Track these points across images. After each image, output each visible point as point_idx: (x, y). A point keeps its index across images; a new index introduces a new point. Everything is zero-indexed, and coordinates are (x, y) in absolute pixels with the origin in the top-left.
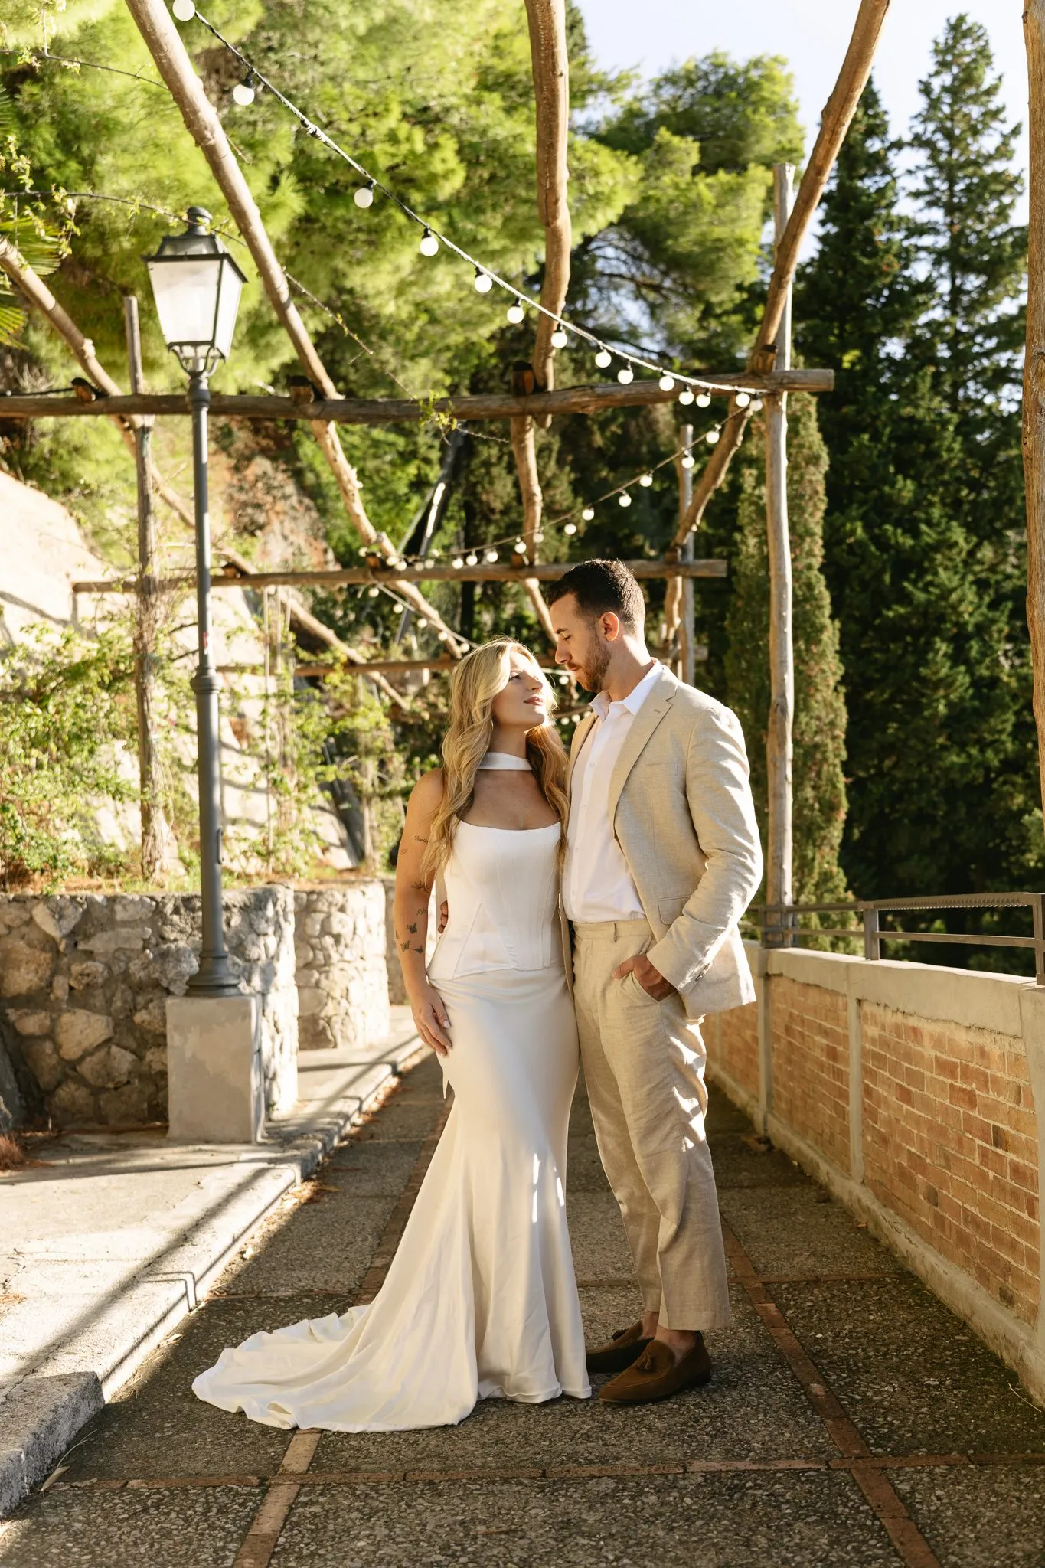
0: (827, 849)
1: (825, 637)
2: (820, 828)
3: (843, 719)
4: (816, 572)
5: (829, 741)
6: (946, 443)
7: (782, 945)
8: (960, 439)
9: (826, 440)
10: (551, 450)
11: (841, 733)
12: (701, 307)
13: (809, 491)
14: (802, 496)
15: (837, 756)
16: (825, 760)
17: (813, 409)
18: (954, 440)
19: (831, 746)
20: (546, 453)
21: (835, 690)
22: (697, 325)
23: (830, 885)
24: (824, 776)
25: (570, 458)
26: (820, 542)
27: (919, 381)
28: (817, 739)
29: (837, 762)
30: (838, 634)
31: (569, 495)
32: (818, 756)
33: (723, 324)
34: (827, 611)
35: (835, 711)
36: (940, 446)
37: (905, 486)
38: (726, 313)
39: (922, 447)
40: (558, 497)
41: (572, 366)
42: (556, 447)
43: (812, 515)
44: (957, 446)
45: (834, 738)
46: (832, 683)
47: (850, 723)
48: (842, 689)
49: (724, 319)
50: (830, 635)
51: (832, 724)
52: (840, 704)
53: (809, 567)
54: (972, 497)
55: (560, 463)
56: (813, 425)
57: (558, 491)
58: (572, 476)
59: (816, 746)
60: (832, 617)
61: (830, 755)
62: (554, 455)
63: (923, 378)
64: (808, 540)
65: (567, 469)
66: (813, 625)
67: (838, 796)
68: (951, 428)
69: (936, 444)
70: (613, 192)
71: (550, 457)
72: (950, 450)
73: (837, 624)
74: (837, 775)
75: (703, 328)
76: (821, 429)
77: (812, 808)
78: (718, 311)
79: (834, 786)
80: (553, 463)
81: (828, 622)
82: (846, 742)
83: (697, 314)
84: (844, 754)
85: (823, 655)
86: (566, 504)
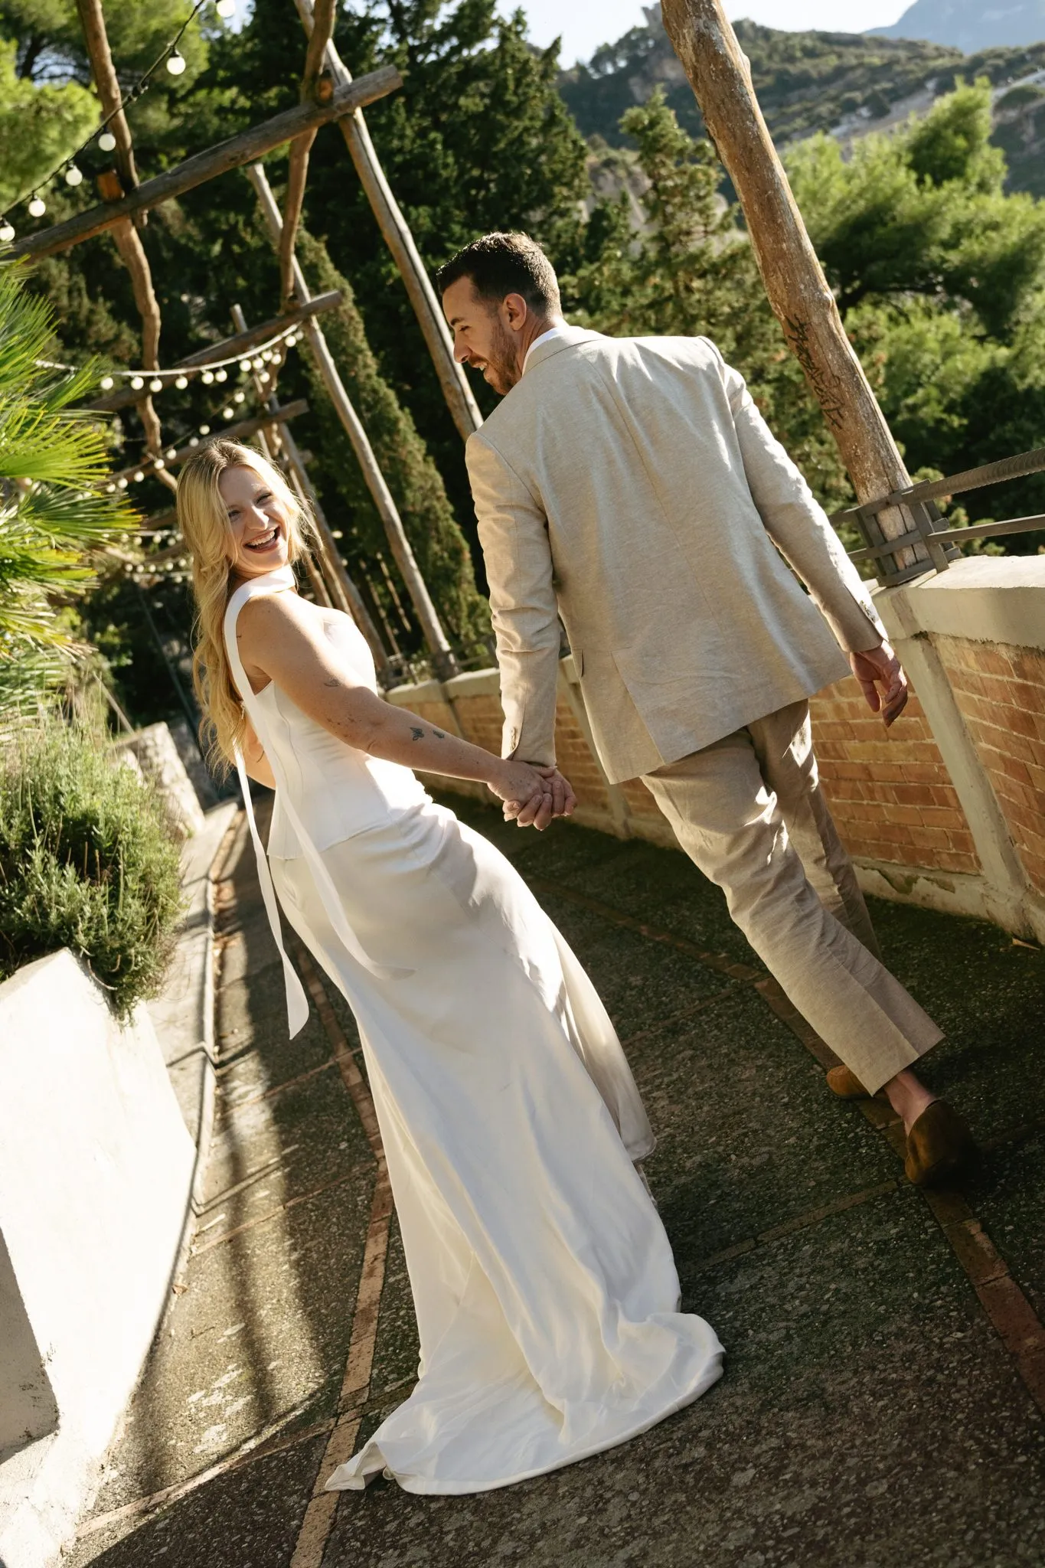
0: (465, 586)
1: (402, 425)
2: (454, 571)
3: (439, 481)
4: (375, 378)
5: (435, 503)
6: (440, 162)
7: (453, 675)
8: (450, 152)
9: (343, 274)
10: (79, 290)
11: (442, 493)
12: (166, 98)
13: (346, 319)
14: (343, 325)
15: (445, 512)
16: (438, 518)
17: (324, 254)
18: (446, 156)
19: (438, 505)
20: (75, 294)
21: (425, 460)
22: (168, 117)
23: (479, 611)
24: (442, 530)
25: (99, 289)
26: (369, 353)
27: (394, 114)
28: (426, 504)
29: (448, 516)
30: (411, 419)
31: (112, 324)
32: (432, 516)
33: (192, 105)
34: (396, 405)
35: (431, 477)
36: (436, 167)
37: (419, 215)
38: (191, 92)
39: (420, 173)
40: (103, 330)
41: (68, 202)
42: (83, 284)
43: (355, 335)
44: (450, 160)
45: (439, 498)
46: (420, 458)
47: (445, 481)
48: (430, 459)
49: (191, 99)
50: (405, 422)
51: (433, 489)
52: (433, 471)
53: (369, 377)
54: (483, 193)
55: (93, 298)
56: (330, 266)
57: (101, 325)
58: (109, 305)
59: (428, 510)
60: (401, 408)
61: (440, 513)
62: (84, 292)
63: (397, 111)
64: (360, 357)
65: (101, 300)
66: (389, 419)
67: (458, 542)
68: (439, 147)
69: (432, 165)
70: (88, 110)
71: (80, 295)
72: (446, 166)
73: (407, 410)
74: (450, 527)
75: (173, 116)
76: (337, 267)
77: (442, 558)
78: (182, 92)
79: (453, 536)
80: (86, 301)
81: (399, 413)
82: (449, 498)
83: (164, 106)
84: (451, 508)
85: (405, 440)
86: (111, 335)
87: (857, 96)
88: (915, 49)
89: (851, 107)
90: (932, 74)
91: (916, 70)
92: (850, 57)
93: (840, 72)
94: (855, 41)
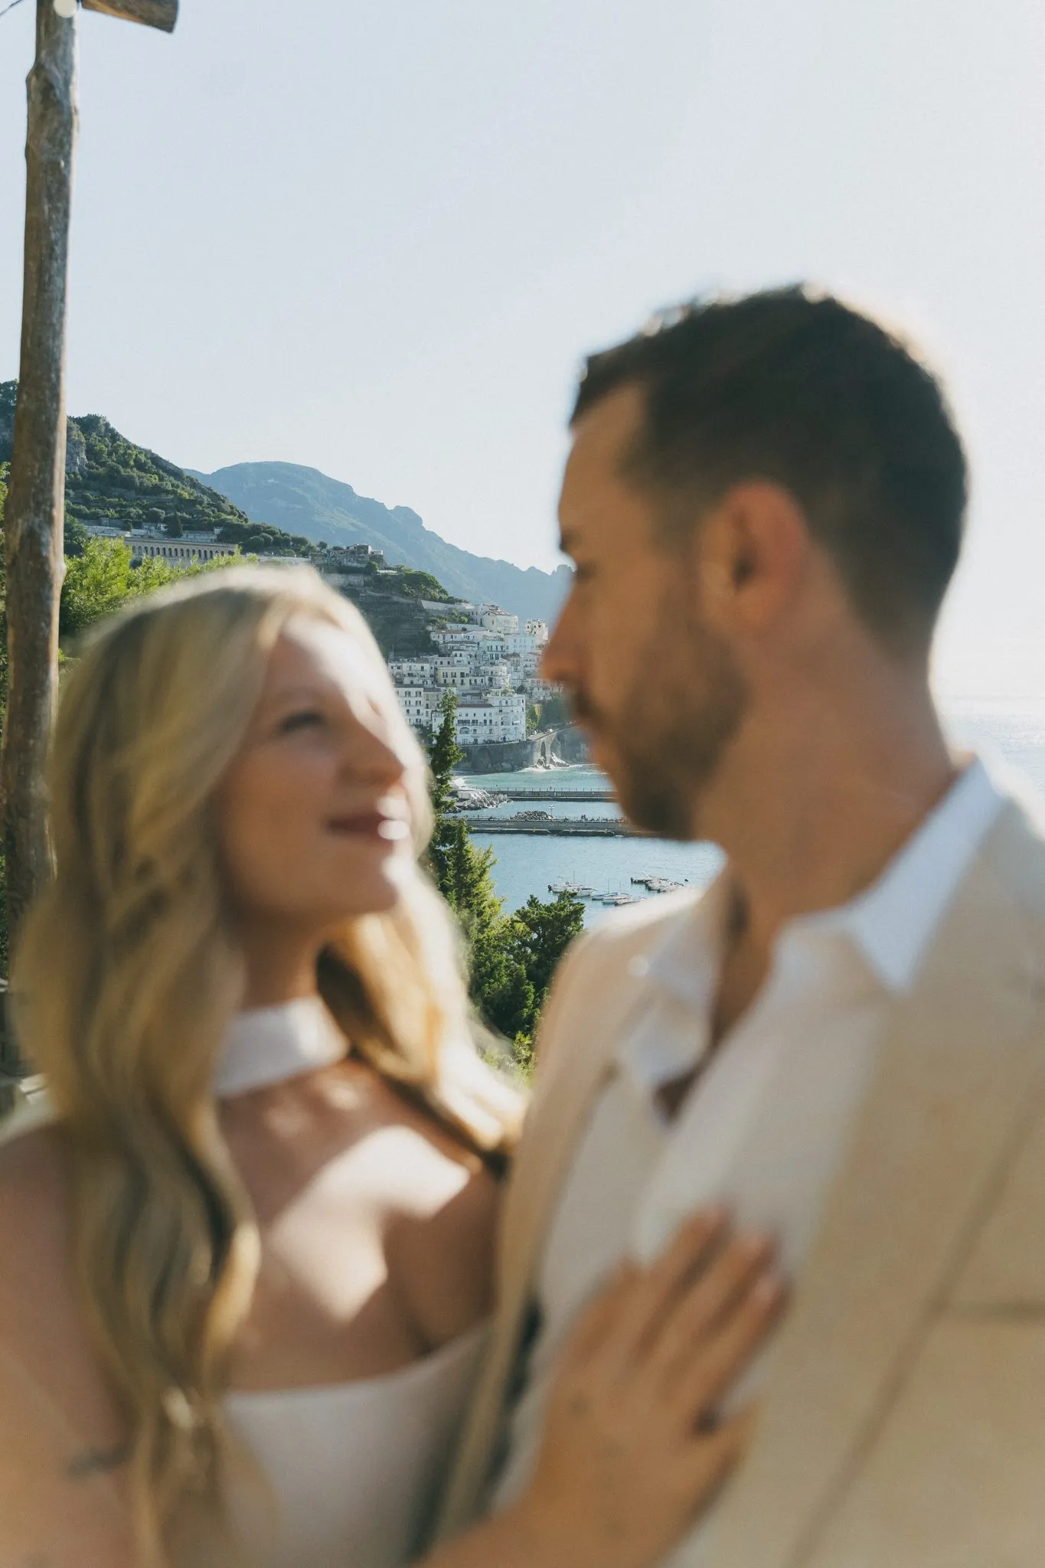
87: (163, 514)
88: (216, 500)
89: (154, 519)
90: (222, 523)
91: (211, 515)
92: (168, 483)
93: (157, 490)
94: (176, 473)
